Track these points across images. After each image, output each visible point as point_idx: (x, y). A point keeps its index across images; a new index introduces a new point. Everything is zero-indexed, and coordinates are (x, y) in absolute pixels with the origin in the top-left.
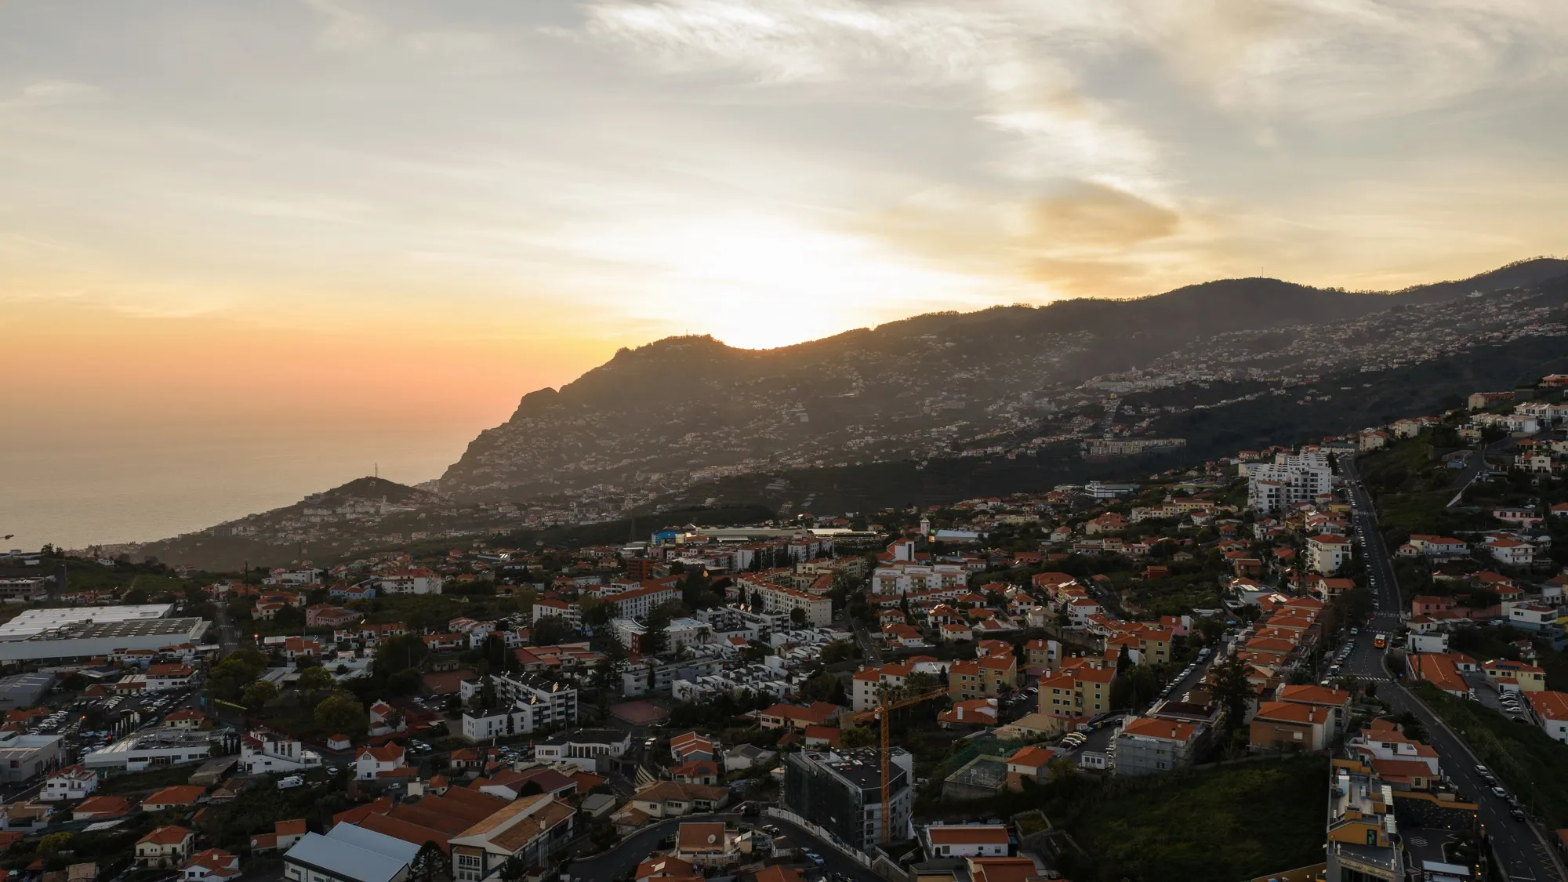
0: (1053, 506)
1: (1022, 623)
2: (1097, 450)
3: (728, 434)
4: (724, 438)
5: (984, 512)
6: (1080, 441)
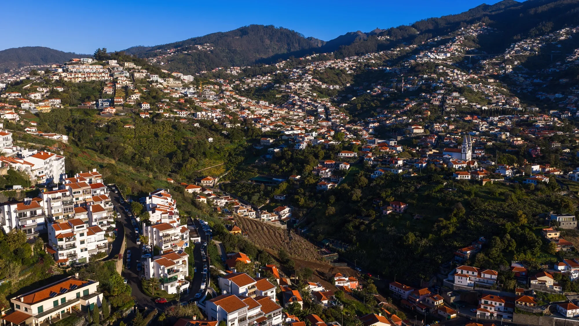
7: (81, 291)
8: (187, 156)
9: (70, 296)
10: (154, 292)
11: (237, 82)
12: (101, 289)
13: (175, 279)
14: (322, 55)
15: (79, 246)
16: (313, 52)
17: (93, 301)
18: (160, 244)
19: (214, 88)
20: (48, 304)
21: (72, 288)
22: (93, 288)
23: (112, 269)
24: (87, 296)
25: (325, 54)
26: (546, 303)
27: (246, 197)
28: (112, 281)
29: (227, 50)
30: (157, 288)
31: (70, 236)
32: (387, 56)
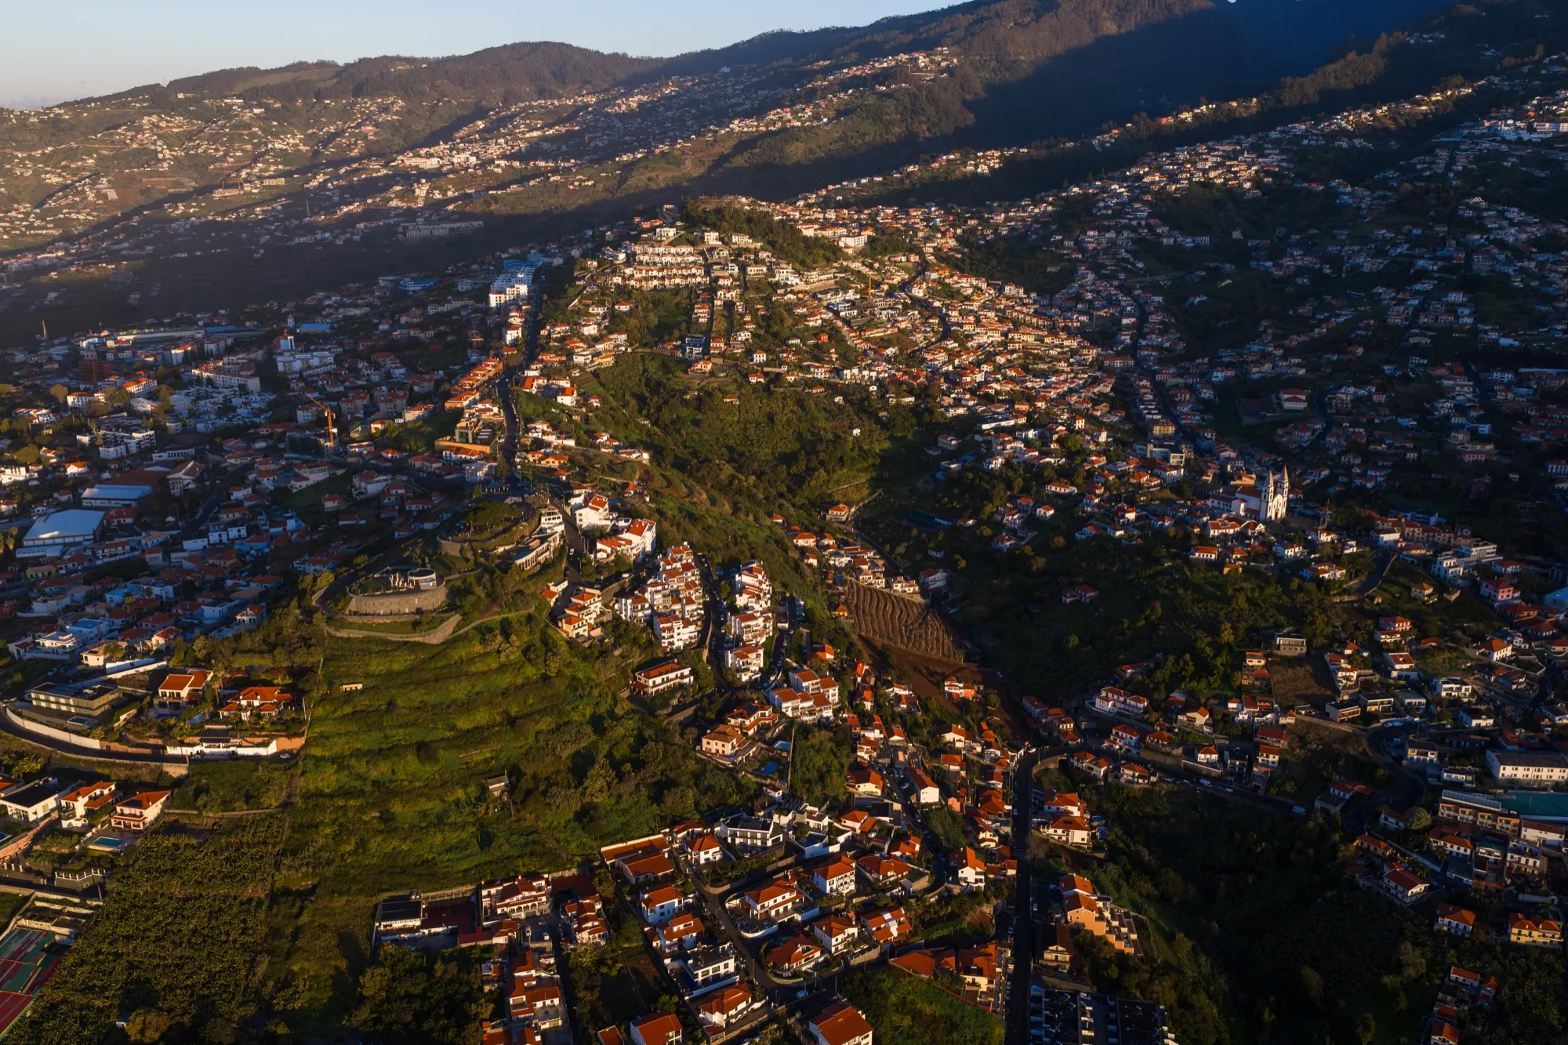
0: (380, 298)
1: (369, 380)
2: (412, 233)
3: (27, 215)
4: (22, 220)
5: (330, 306)
6: (397, 225)
7: (679, 673)
8: (814, 462)
9: (672, 675)
10: (730, 678)
11: (972, 222)
12: (692, 673)
13: (748, 670)
14: (1225, 106)
15: (676, 637)
16: (1203, 99)
17: (686, 681)
18: (742, 633)
19: (908, 260)
20: (658, 680)
21: (673, 671)
22: (686, 672)
23: (700, 657)
24: (683, 677)
25: (1234, 104)
26: (1182, 743)
27: (888, 548)
28: (699, 667)
29: (993, 63)
30: (734, 676)
31: (671, 629)
32: (1394, 120)
